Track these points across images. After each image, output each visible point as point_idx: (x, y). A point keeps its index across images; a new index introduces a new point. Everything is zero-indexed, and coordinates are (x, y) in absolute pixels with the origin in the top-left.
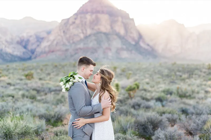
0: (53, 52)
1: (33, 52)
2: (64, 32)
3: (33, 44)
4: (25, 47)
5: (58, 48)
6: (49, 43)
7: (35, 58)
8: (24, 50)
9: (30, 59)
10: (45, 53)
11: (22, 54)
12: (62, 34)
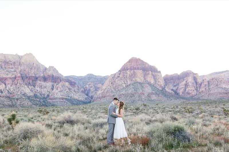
0: (104, 97)
1: (92, 97)
2: (112, 83)
3: (92, 92)
4: (87, 95)
5: (108, 95)
6: (102, 92)
7: (93, 102)
8: (86, 96)
9: (90, 102)
10: (100, 98)
11: (84, 99)
12: (111, 85)
